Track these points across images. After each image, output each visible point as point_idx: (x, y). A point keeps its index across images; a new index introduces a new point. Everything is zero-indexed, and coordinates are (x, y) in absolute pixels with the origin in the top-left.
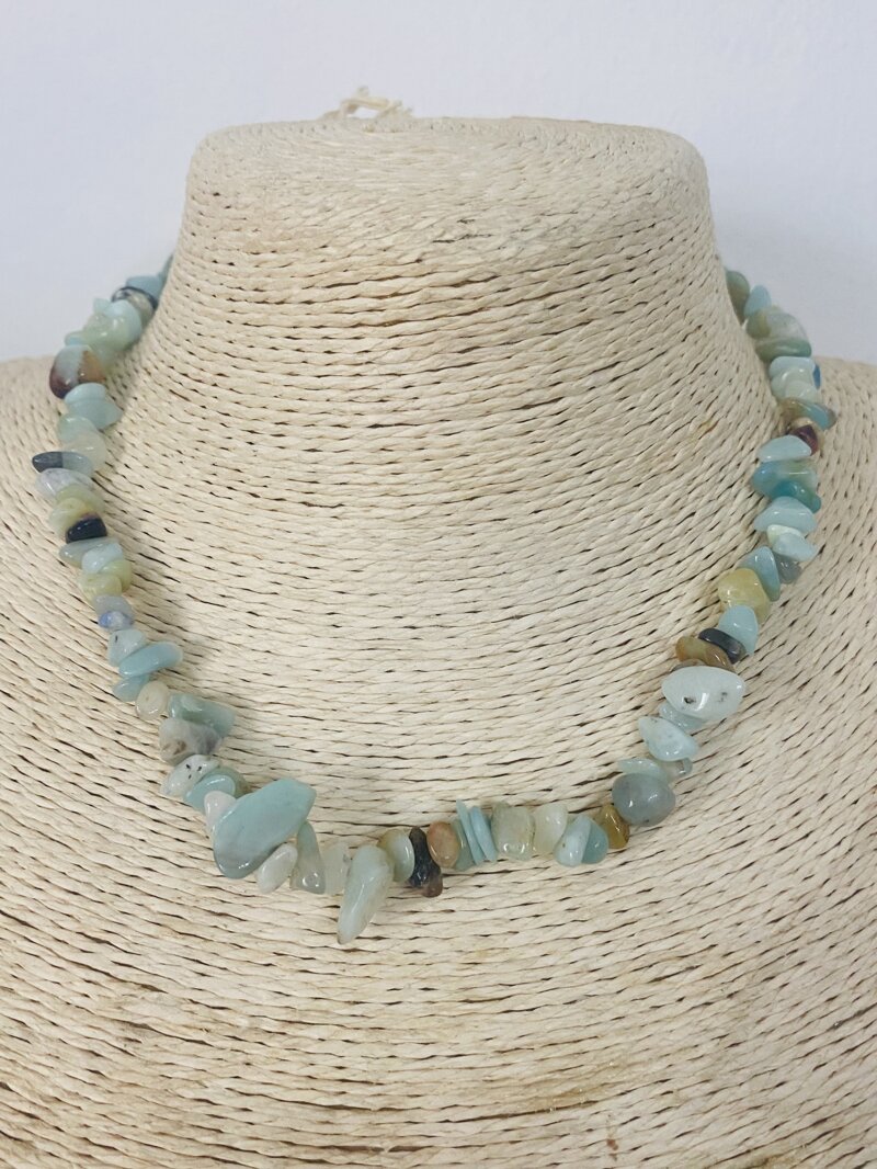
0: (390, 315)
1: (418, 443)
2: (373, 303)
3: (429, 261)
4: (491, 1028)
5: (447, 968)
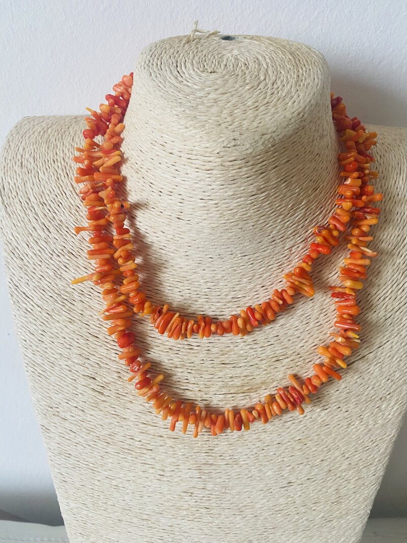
1: (215, 205)
2: (203, 163)
3: (222, 154)
4: (229, 371)
5: (217, 355)
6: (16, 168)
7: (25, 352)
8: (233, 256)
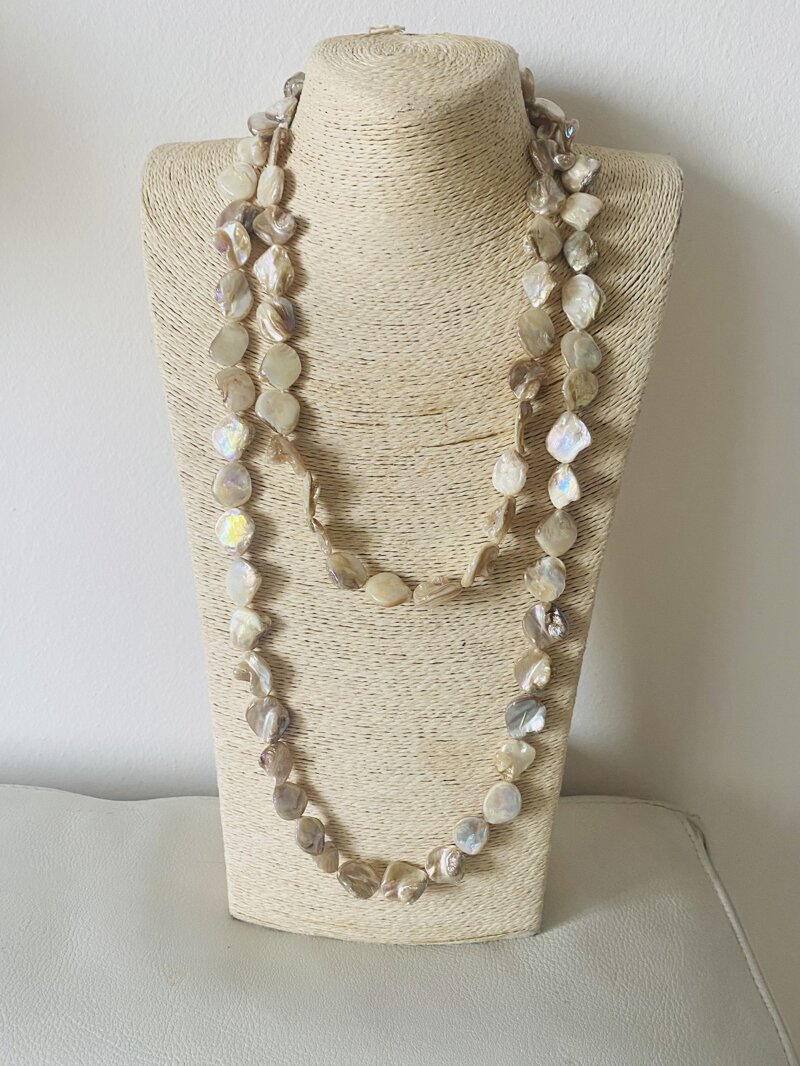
0: (383, 137)
1: (392, 184)
2: (377, 133)
3: (397, 119)
4: (409, 389)
5: (396, 370)
6: (164, 180)
7: (168, 379)
8: (413, 251)
